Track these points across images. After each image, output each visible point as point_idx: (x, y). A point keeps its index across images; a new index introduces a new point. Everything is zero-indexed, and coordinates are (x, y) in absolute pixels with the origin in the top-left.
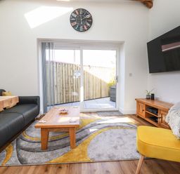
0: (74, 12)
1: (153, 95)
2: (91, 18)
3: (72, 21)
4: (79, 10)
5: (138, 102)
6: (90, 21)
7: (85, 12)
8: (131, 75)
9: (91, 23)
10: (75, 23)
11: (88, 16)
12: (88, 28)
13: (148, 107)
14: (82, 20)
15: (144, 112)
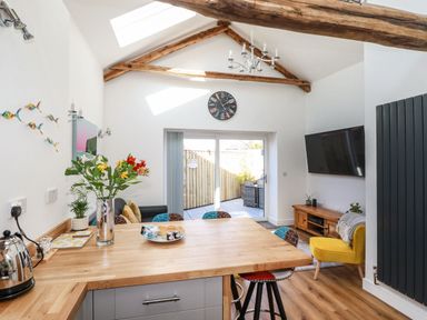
0: (214, 96)
1: (315, 200)
2: (234, 104)
3: (210, 108)
4: (219, 93)
5: (297, 210)
6: (234, 107)
7: (228, 96)
8: (285, 174)
9: (235, 110)
10: (215, 109)
11: (231, 101)
12: (232, 115)
13: (311, 217)
14: (223, 106)
15: (306, 223)
